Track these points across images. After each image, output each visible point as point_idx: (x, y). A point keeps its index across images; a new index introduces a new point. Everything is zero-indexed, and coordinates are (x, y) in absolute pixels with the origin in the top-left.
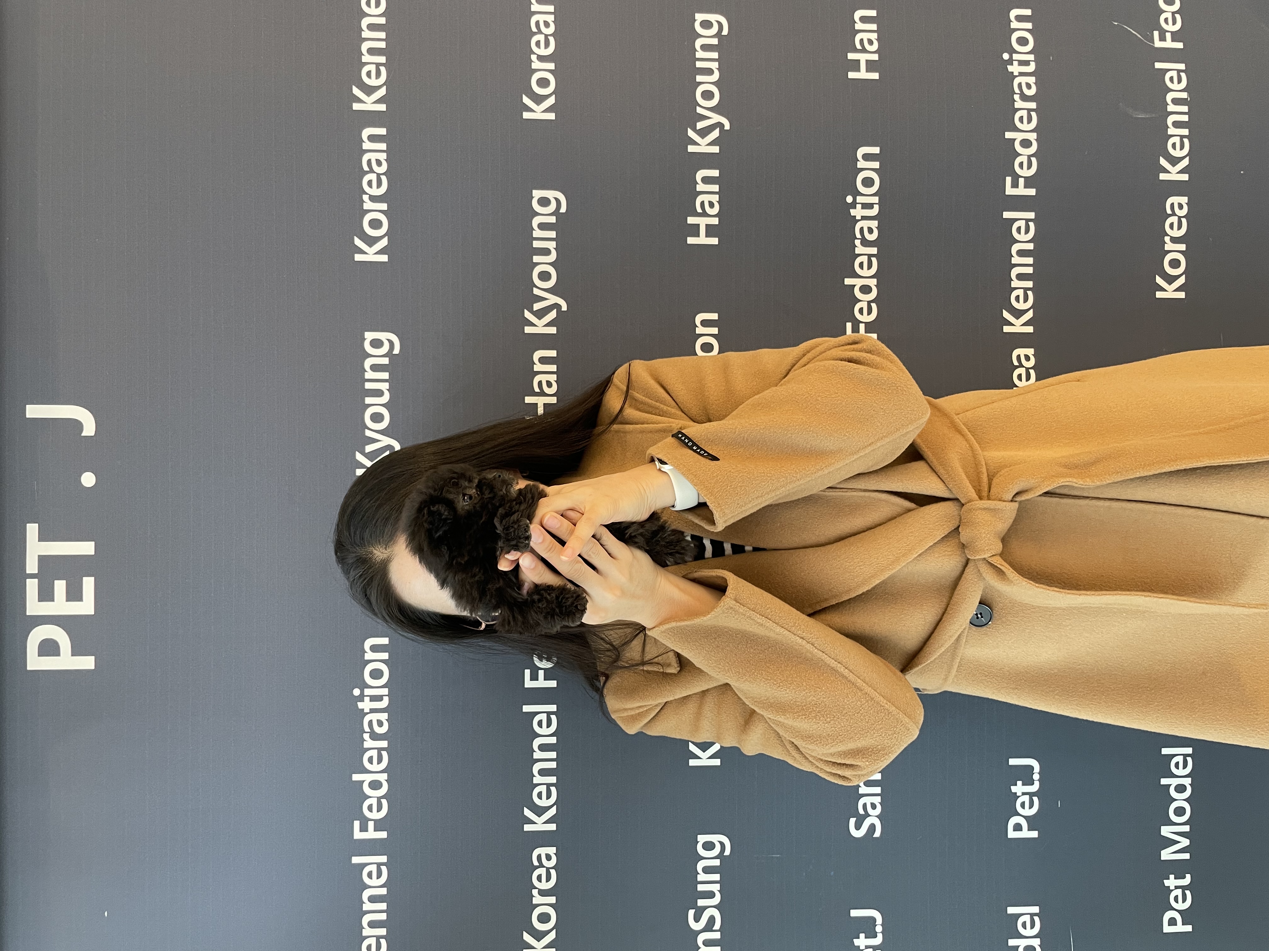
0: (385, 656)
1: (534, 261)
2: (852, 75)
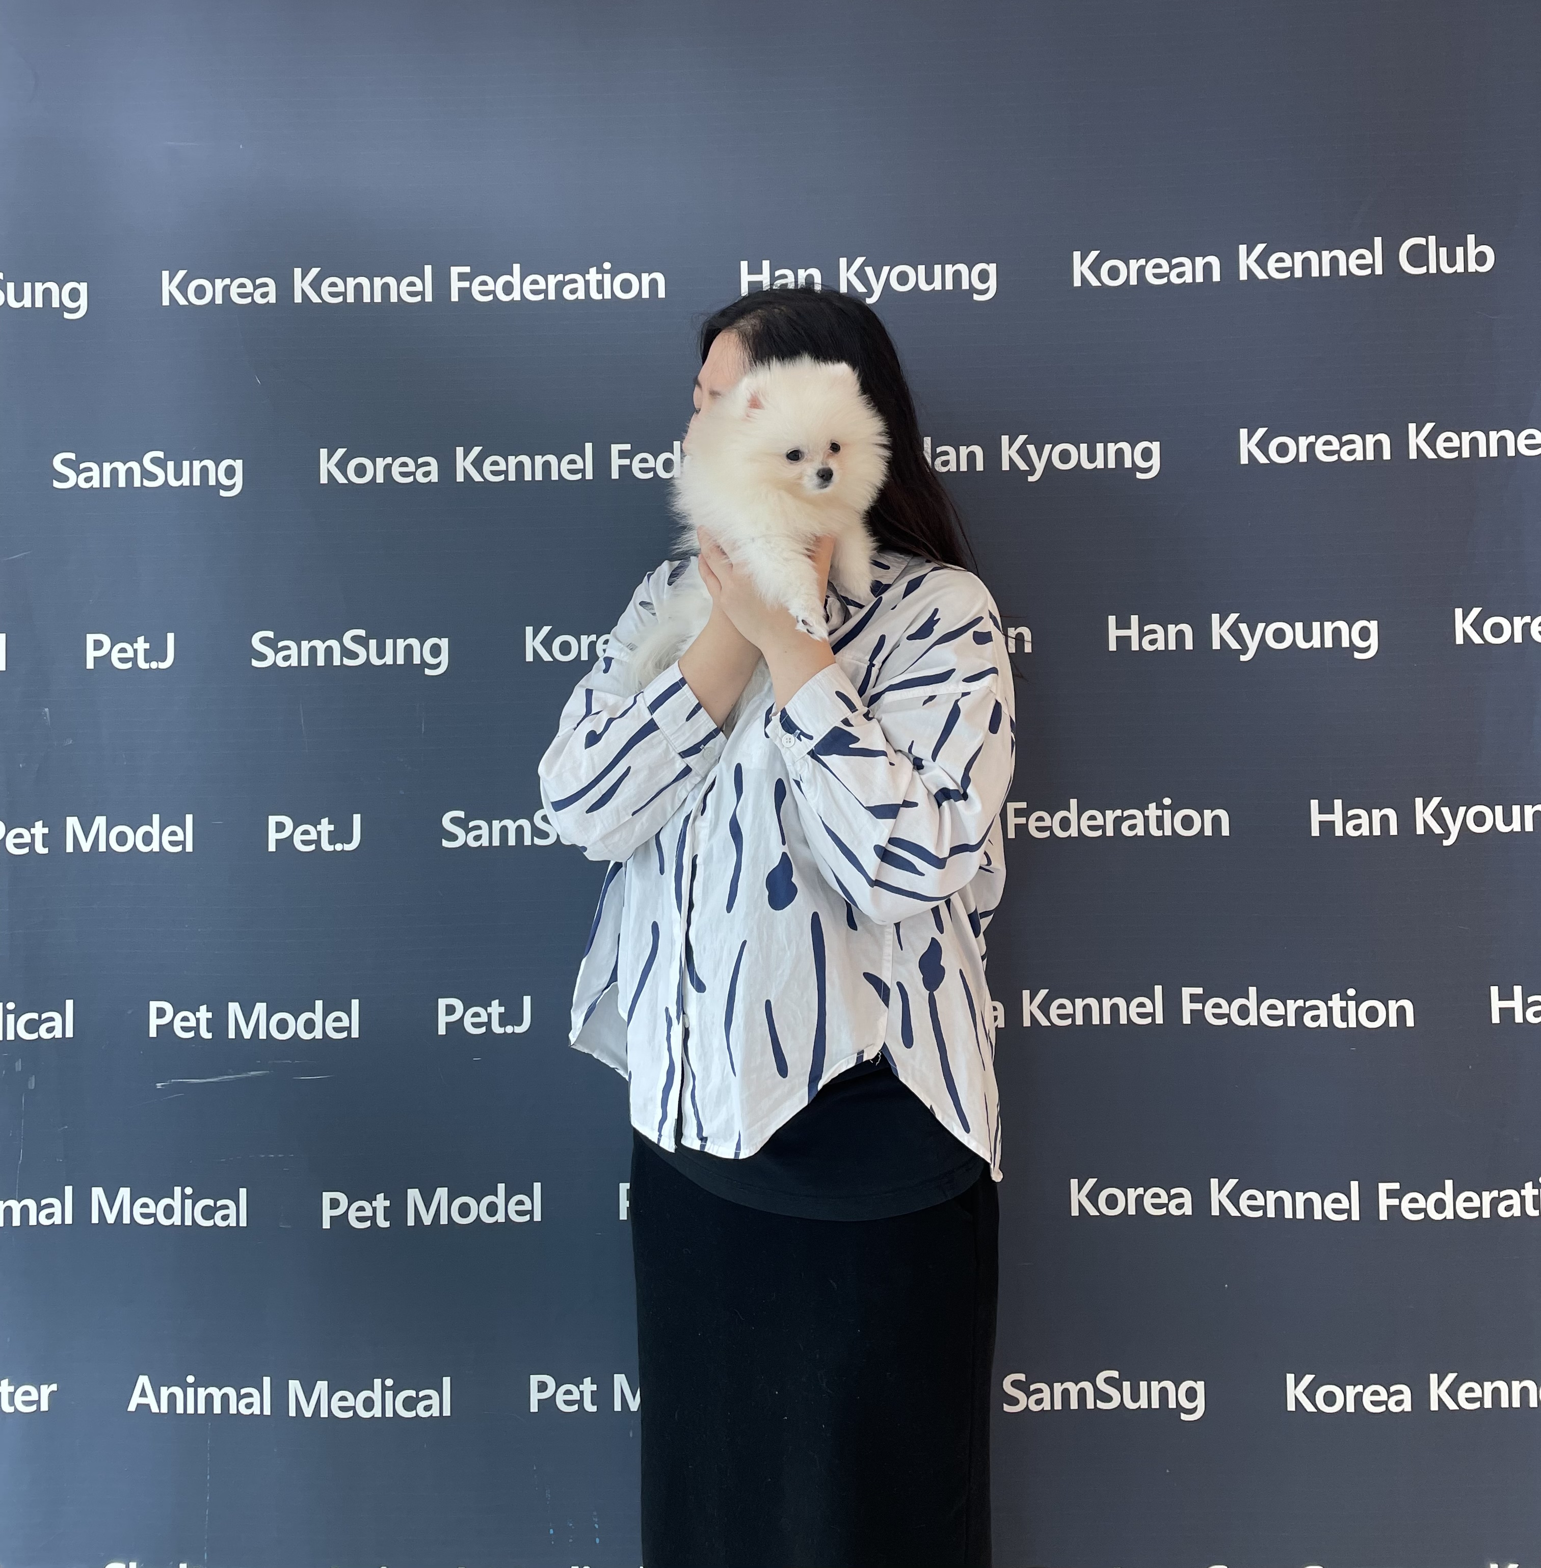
0: (646, 295)
1: (1082, 445)
2: (1314, 804)
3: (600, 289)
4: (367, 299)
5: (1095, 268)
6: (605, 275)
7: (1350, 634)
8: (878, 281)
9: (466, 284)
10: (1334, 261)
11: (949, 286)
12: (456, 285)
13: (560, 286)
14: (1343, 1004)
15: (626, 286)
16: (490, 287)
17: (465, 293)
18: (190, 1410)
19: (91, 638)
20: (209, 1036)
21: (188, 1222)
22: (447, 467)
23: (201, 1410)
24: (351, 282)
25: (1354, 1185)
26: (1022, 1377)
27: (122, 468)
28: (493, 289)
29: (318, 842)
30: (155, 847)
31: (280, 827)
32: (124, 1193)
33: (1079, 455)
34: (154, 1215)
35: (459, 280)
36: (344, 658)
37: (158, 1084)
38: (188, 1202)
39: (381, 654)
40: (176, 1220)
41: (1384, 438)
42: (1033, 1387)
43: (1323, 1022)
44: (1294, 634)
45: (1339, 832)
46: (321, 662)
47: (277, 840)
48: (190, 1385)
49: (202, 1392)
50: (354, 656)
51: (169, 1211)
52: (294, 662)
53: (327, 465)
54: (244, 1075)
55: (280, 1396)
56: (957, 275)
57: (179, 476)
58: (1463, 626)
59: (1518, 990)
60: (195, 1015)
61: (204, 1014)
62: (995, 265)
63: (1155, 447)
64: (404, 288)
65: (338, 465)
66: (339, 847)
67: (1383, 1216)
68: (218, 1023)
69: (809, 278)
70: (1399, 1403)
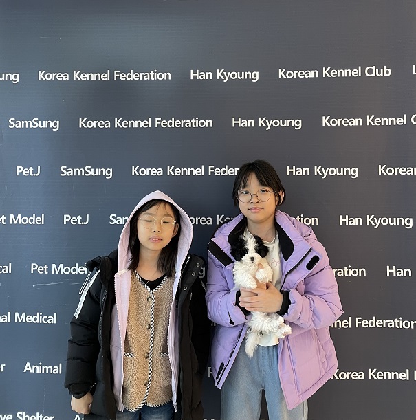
0: (166, 78)
1: (281, 120)
2: (341, 217)
3: (154, 77)
4: (92, 79)
5: (285, 73)
6: (155, 73)
7: (351, 172)
8: (227, 76)
9: (118, 75)
10: (348, 73)
11: (246, 78)
13: (143, 76)
14: (347, 270)
15: (160, 76)
17: (118, 78)
18: (40, 372)
19: (18, 167)
20: (47, 273)
21: (41, 322)
22: (113, 123)
23: (43, 372)
24: (88, 75)
25: (350, 318)
27: (27, 123)
28: (125, 77)
29: (77, 222)
30: (34, 223)
31: (67, 218)
32: (24, 314)
33: (280, 123)
34: (32, 320)
35: (116, 74)
36: (85, 173)
37: (33, 285)
38: (41, 317)
39: (95, 173)
40: (37, 321)
41: (361, 120)
43: (342, 275)
44: (336, 171)
45: (347, 224)
46: (79, 174)
47: (66, 221)
48: (40, 365)
49: (43, 367)
50: (88, 173)
51: (36, 319)
52: (71, 174)
53: (81, 123)
54: (56, 283)
56: (248, 75)
57: (42, 125)
58: (381, 170)
59: (394, 267)
60: (43, 267)
61: (46, 267)
62: (258, 72)
63: (300, 121)
64: (102, 76)
65: (84, 123)
66: (83, 223)
67: (357, 326)
68: (50, 270)
69: (209, 75)
70: (361, 377)
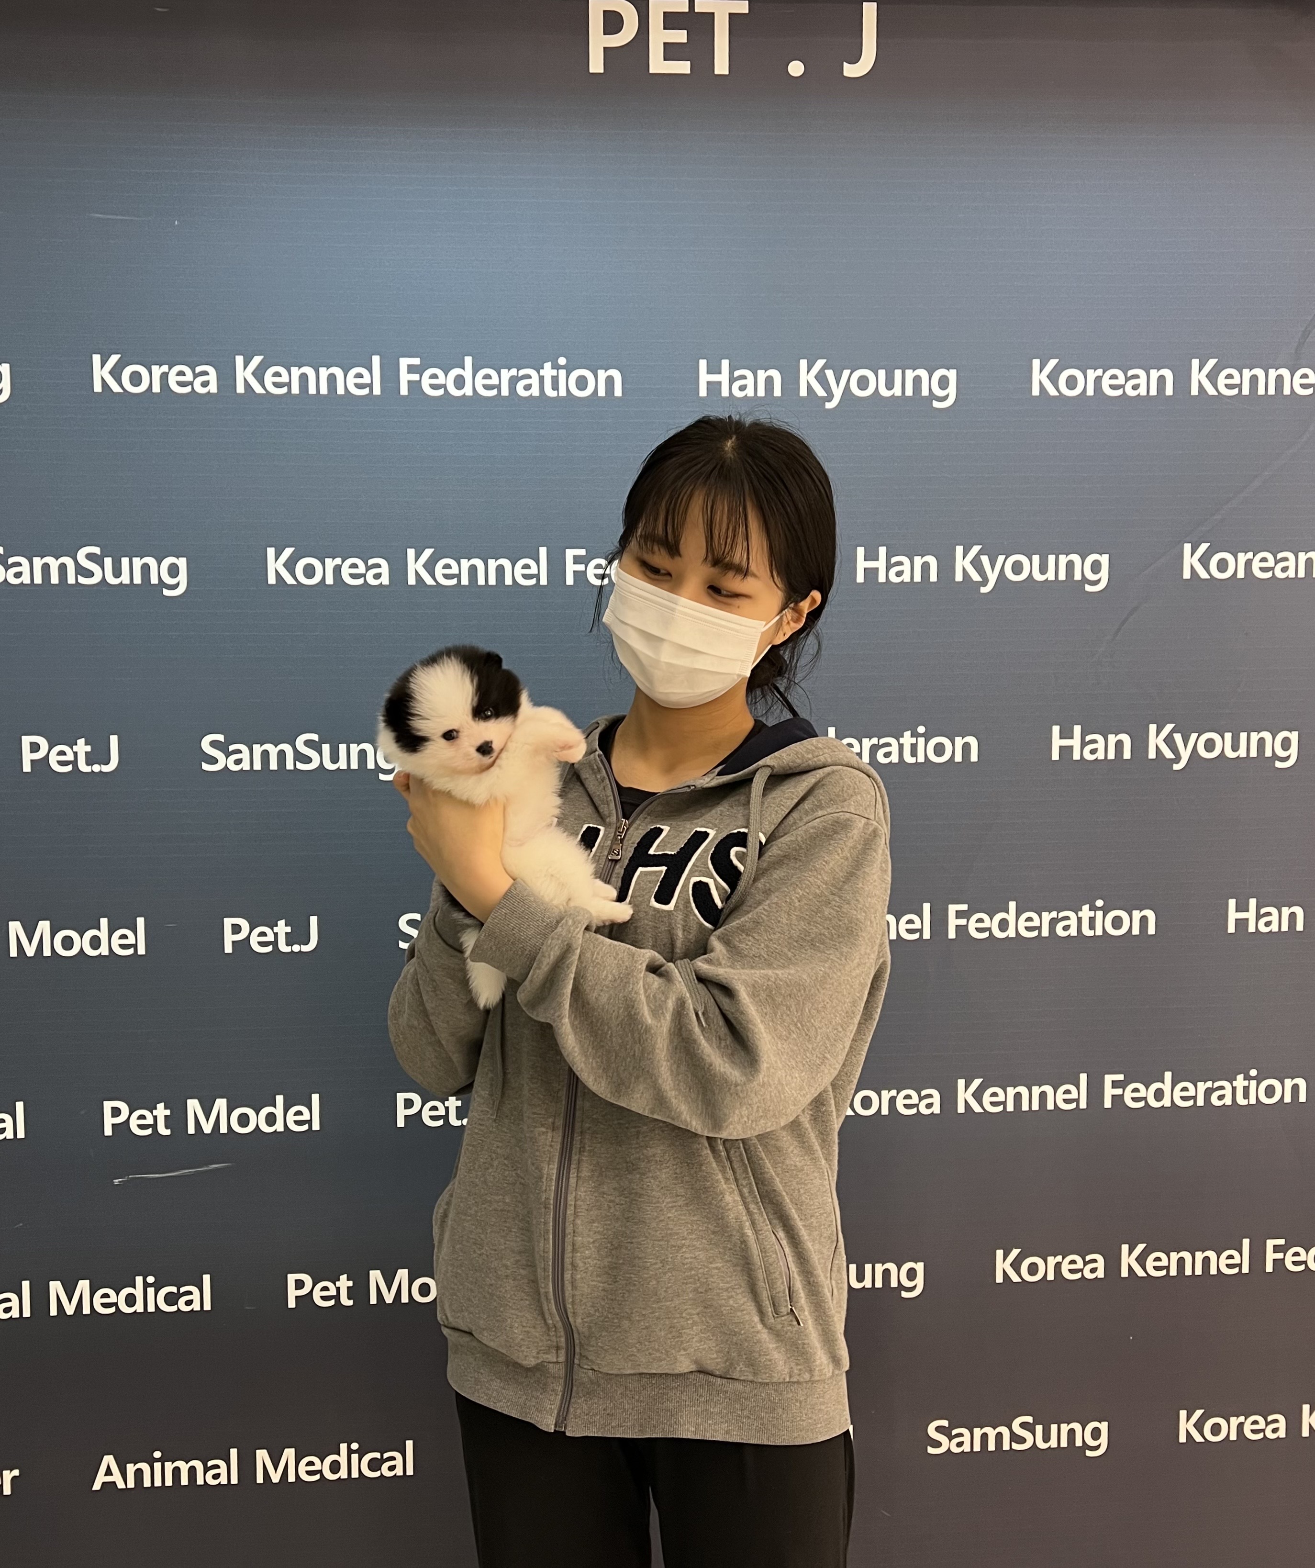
0: (602, 393)
1: (1034, 556)
3: (555, 387)
4: (312, 390)
5: (1054, 377)
6: (560, 370)
7: (1273, 744)
8: (838, 383)
9: (415, 377)
10: (1280, 380)
11: (909, 392)
12: (405, 378)
13: (513, 381)
14: (1246, 1083)
15: (582, 383)
16: (441, 380)
17: (415, 386)
18: (158, 1483)
19: (26, 740)
20: (168, 1132)
21: (151, 1308)
22: (399, 570)
23: (169, 1482)
24: (296, 372)
25: (1246, 1242)
26: (945, 1423)
27: (53, 563)
28: (444, 383)
29: (275, 943)
30: (104, 951)
31: (236, 929)
32: (83, 1285)
34: (116, 1304)
35: (408, 373)
36: (297, 762)
37: (115, 1181)
38: (151, 1291)
39: (335, 759)
40: (139, 1307)
42: (954, 1432)
43: (1228, 1101)
46: (274, 766)
47: (233, 942)
48: (157, 1460)
50: (308, 760)
51: (131, 1300)
52: (246, 766)
53: (276, 567)
54: (206, 1168)
55: (247, 1465)
57: (118, 574)
60: (152, 1113)
61: (161, 1111)
62: (955, 370)
64: (351, 380)
65: (285, 565)
66: (296, 948)
67: (1269, 1268)
68: (177, 1120)
69: (769, 381)
70: (1275, 1431)
